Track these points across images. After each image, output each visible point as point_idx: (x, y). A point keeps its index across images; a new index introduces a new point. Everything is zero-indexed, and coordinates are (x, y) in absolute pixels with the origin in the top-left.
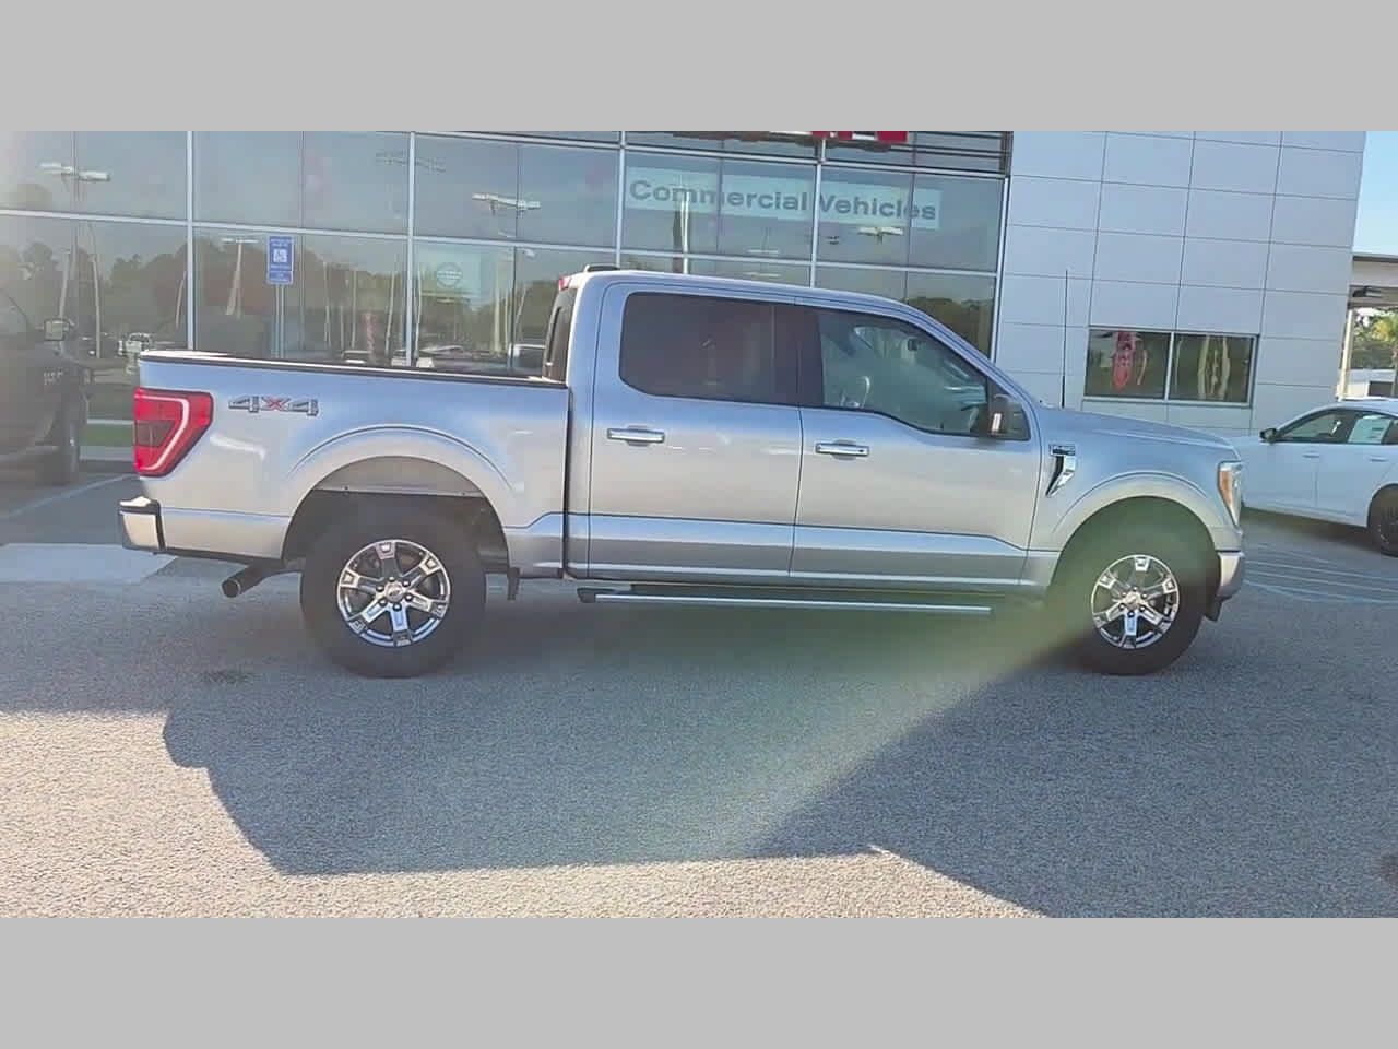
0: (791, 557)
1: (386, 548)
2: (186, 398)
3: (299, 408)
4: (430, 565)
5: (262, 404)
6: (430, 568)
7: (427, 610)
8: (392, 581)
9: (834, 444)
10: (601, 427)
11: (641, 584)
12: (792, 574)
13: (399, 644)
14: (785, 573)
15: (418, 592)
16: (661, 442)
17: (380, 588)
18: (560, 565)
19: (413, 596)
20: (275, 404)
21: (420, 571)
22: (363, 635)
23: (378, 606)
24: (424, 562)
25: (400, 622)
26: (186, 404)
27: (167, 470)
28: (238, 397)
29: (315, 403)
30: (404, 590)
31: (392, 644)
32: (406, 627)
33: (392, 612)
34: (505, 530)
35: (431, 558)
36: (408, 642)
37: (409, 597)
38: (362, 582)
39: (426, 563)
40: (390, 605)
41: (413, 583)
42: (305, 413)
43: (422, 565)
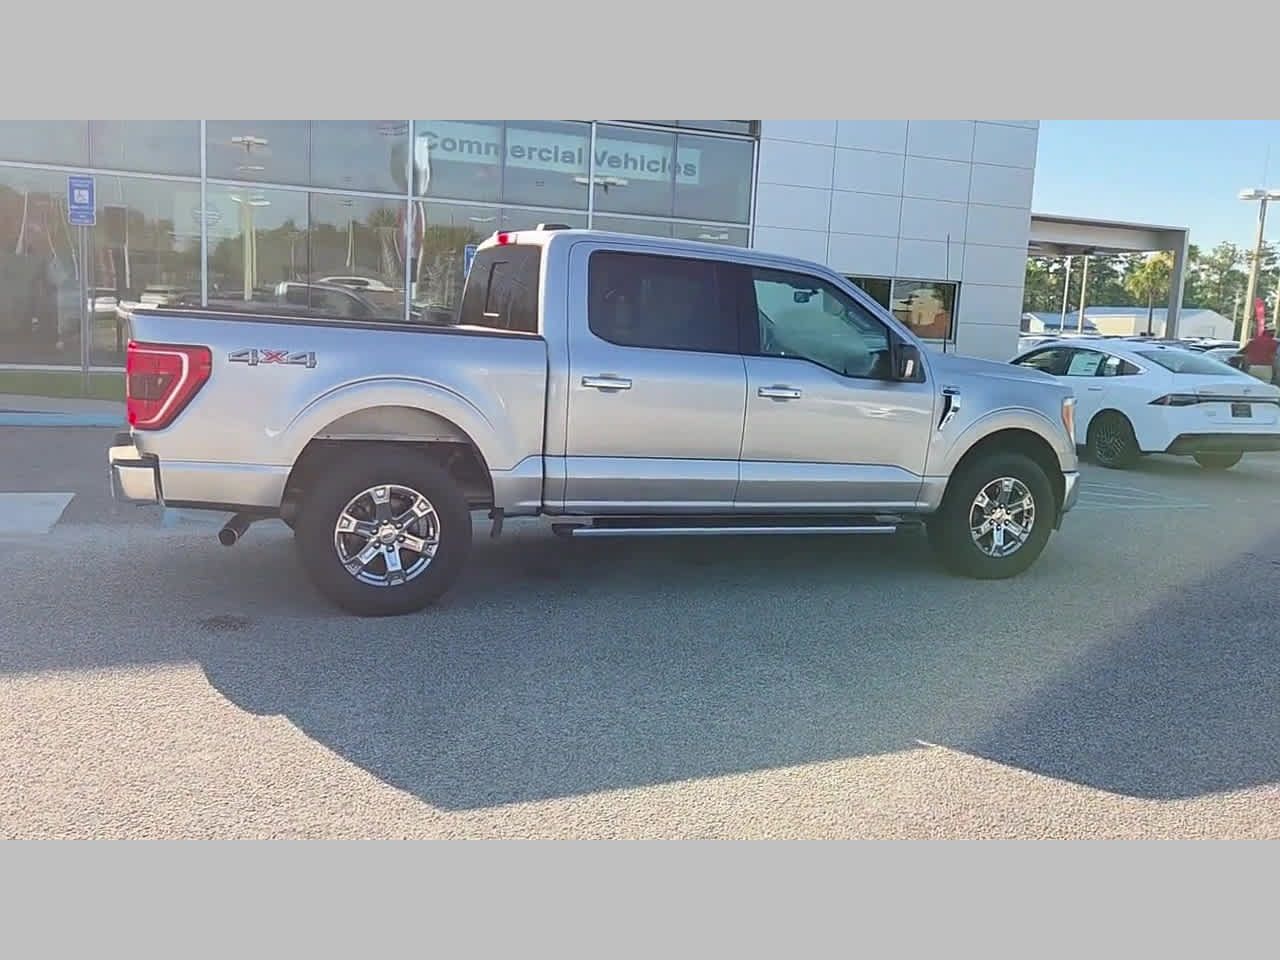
0: (737, 490)
1: (380, 494)
2: (186, 353)
3: (297, 360)
4: (421, 508)
5: (261, 357)
6: (422, 511)
7: (420, 550)
8: (385, 524)
9: (774, 388)
10: (577, 376)
11: (603, 518)
12: (737, 504)
13: (393, 583)
14: (730, 504)
15: (409, 533)
16: (629, 388)
17: (375, 531)
18: (539, 504)
19: (405, 537)
20: (273, 357)
21: (413, 514)
22: (359, 577)
23: (372, 548)
24: (416, 505)
25: (394, 563)
26: (185, 358)
27: (165, 424)
28: (239, 350)
29: (313, 355)
30: (397, 532)
31: (386, 584)
32: (399, 567)
33: (386, 553)
34: (491, 472)
35: (423, 501)
36: (401, 581)
37: (401, 539)
38: (358, 526)
39: (418, 507)
40: (383, 547)
41: (405, 525)
42: (304, 366)
43: (415, 508)
